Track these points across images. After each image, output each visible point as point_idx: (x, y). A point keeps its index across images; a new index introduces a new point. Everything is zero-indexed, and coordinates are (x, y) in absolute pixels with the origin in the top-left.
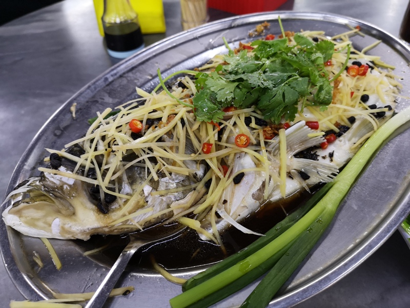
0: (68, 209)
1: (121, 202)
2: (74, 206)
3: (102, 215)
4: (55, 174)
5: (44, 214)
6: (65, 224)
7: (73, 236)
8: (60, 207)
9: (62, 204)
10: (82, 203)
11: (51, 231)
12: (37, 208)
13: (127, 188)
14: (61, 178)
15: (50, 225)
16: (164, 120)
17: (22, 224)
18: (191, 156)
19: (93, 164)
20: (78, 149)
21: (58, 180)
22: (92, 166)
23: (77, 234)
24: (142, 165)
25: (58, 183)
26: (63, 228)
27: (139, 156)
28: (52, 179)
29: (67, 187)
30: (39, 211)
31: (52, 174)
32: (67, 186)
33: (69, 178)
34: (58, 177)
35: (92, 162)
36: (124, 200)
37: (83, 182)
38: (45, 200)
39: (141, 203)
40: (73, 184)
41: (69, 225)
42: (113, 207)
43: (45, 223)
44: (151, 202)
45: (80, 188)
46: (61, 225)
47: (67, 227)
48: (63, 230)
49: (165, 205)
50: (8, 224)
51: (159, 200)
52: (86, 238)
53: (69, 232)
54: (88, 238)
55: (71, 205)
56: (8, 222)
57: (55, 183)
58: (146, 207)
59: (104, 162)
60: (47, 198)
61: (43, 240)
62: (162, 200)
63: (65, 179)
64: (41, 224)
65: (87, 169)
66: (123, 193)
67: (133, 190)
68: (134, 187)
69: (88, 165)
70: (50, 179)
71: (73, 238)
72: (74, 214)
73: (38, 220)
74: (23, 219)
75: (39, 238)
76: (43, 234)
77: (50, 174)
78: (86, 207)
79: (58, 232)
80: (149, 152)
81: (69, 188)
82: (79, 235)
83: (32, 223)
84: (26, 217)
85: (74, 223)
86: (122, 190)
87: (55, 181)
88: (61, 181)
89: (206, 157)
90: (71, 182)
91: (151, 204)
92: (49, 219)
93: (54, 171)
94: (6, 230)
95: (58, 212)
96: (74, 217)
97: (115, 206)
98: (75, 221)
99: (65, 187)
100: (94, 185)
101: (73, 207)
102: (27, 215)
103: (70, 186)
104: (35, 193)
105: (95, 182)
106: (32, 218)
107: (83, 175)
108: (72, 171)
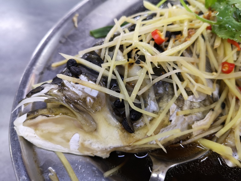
0: (91, 124)
1: (147, 120)
2: (97, 122)
3: (126, 134)
4: (76, 83)
5: (63, 129)
6: (85, 141)
7: (92, 154)
8: (83, 122)
9: (85, 119)
10: (105, 119)
11: (68, 147)
12: (56, 122)
13: (153, 105)
14: (83, 89)
15: (68, 141)
16: (185, 33)
17: (37, 136)
18: (213, 75)
19: (115, 75)
20: (96, 57)
21: (79, 90)
22: (114, 78)
23: (97, 152)
24: (170, 81)
25: (80, 94)
26: (82, 144)
27: (167, 71)
28: (74, 90)
29: (90, 100)
30: (58, 125)
31: (72, 83)
32: (90, 98)
33: (92, 89)
34: (80, 87)
35: (114, 73)
36: (150, 119)
37: (107, 95)
38: (66, 114)
39: (166, 122)
40: (97, 97)
41: (90, 142)
42: (138, 125)
43: (64, 138)
44: (175, 121)
45: (104, 102)
46: (81, 141)
47: (87, 143)
48: (82, 147)
49: (186, 125)
50: (21, 135)
51: (181, 120)
52: (105, 155)
53: (88, 149)
54: (108, 155)
55: (94, 121)
56: (21, 133)
57: (77, 94)
58: (169, 126)
59: (126, 73)
60: (69, 112)
61: (58, 154)
62: (185, 119)
63: (87, 90)
64: (58, 138)
65: (109, 80)
66: (149, 111)
67: (160, 108)
68: (161, 104)
69: (110, 76)
70: (71, 88)
71: (91, 155)
72: (96, 130)
73: (56, 134)
74: (39, 132)
75: (54, 152)
76: (59, 148)
77: (70, 82)
78: (110, 124)
79: (77, 148)
80: (175, 67)
81: (92, 101)
82: (99, 153)
83: (48, 137)
84: (42, 131)
85: (95, 140)
86: (148, 107)
87: (77, 92)
88: (83, 92)
89: (225, 78)
90: (95, 94)
91: (174, 123)
92: (68, 134)
93: (76, 80)
94: (17, 140)
95: (80, 127)
96: (95, 133)
97: (139, 124)
98: (96, 137)
99: (88, 99)
100: (119, 99)
101: (95, 122)
102: (44, 128)
103: (94, 98)
104: (54, 104)
105: (120, 96)
106: (49, 132)
107: (106, 86)
108: (95, 82)
